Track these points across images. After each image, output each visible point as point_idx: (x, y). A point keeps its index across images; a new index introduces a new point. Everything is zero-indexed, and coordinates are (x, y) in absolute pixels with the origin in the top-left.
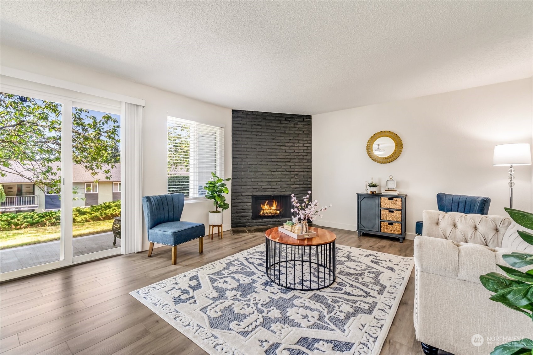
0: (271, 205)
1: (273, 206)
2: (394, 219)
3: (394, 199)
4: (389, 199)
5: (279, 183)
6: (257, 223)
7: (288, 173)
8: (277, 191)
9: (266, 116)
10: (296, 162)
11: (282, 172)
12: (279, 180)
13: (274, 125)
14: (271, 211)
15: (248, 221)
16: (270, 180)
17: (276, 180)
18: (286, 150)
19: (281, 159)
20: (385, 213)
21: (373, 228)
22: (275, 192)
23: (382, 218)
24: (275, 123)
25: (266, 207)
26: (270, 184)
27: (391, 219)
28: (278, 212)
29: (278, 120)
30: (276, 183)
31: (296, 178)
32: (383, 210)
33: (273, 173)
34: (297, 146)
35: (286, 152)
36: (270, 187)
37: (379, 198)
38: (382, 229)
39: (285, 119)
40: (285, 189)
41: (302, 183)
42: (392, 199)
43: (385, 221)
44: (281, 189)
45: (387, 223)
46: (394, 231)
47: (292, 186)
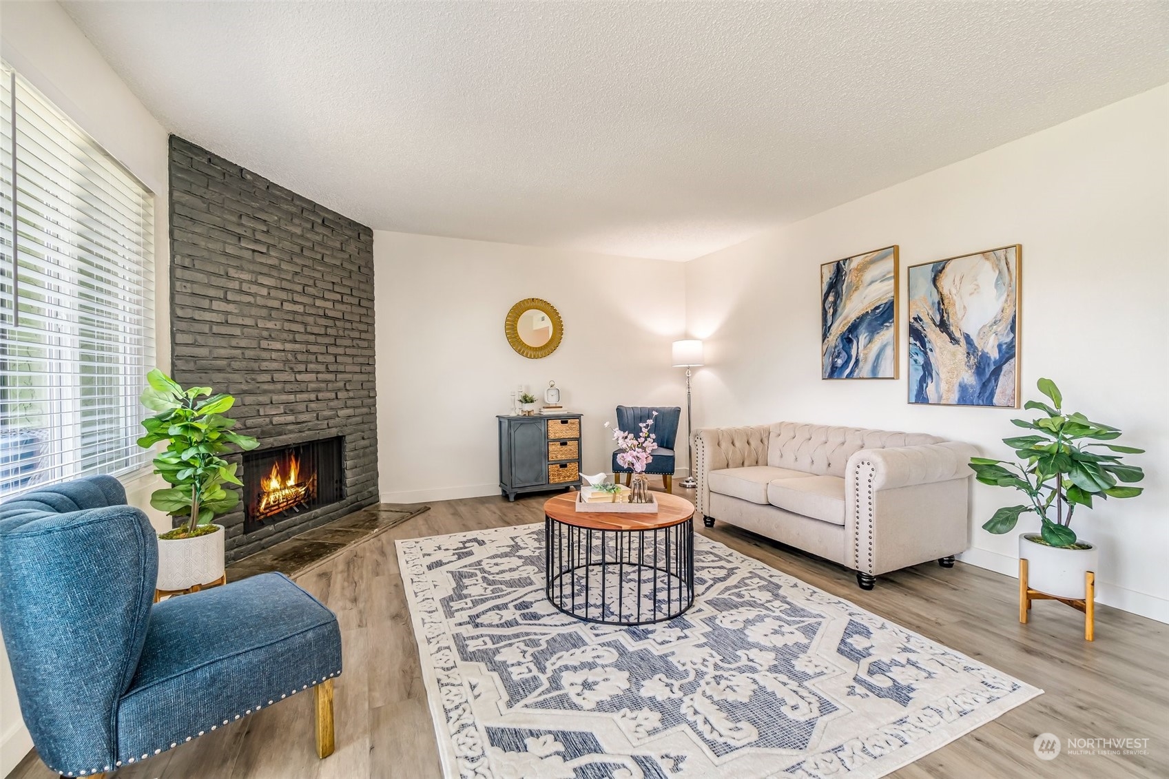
0: (284, 475)
1: (290, 478)
2: (569, 457)
3: (569, 421)
4: (563, 422)
5: (313, 405)
6: (261, 539)
7: (331, 377)
8: (309, 430)
9: (277, 197)
10: (346, 347)
11: (318, 372)
12: (313, 397)
13: (298, 231)
14: (287, 491)
15: (234, 541)
16: (292, 397)
17: (305, 396)
18: (327, 311)
19: (315, 334)
20: (554, 448)
21: (536, 480)
22: (303, 435)
23: (550, 459)
24: (300, 225)
25: (274, 483)
26: (291, 410)
27: (564, 457)
28: (302, 490)
29: (307, 220)
30: (307, 407)
31: (347, 390)
32: (551, 443)
33: (299, 377)
34: (347, 303)
35: (326, 316)
36: (290, 418)
37: (546, 421)
38: (551, 477)
39: (323, 222)
40: (326, 422)
41: (358, 402)
42: (566, 422)
43: (555, 463)
44: (316, 422)
45: (558, 465)
46: (569, 477)
47: (341, 413)
